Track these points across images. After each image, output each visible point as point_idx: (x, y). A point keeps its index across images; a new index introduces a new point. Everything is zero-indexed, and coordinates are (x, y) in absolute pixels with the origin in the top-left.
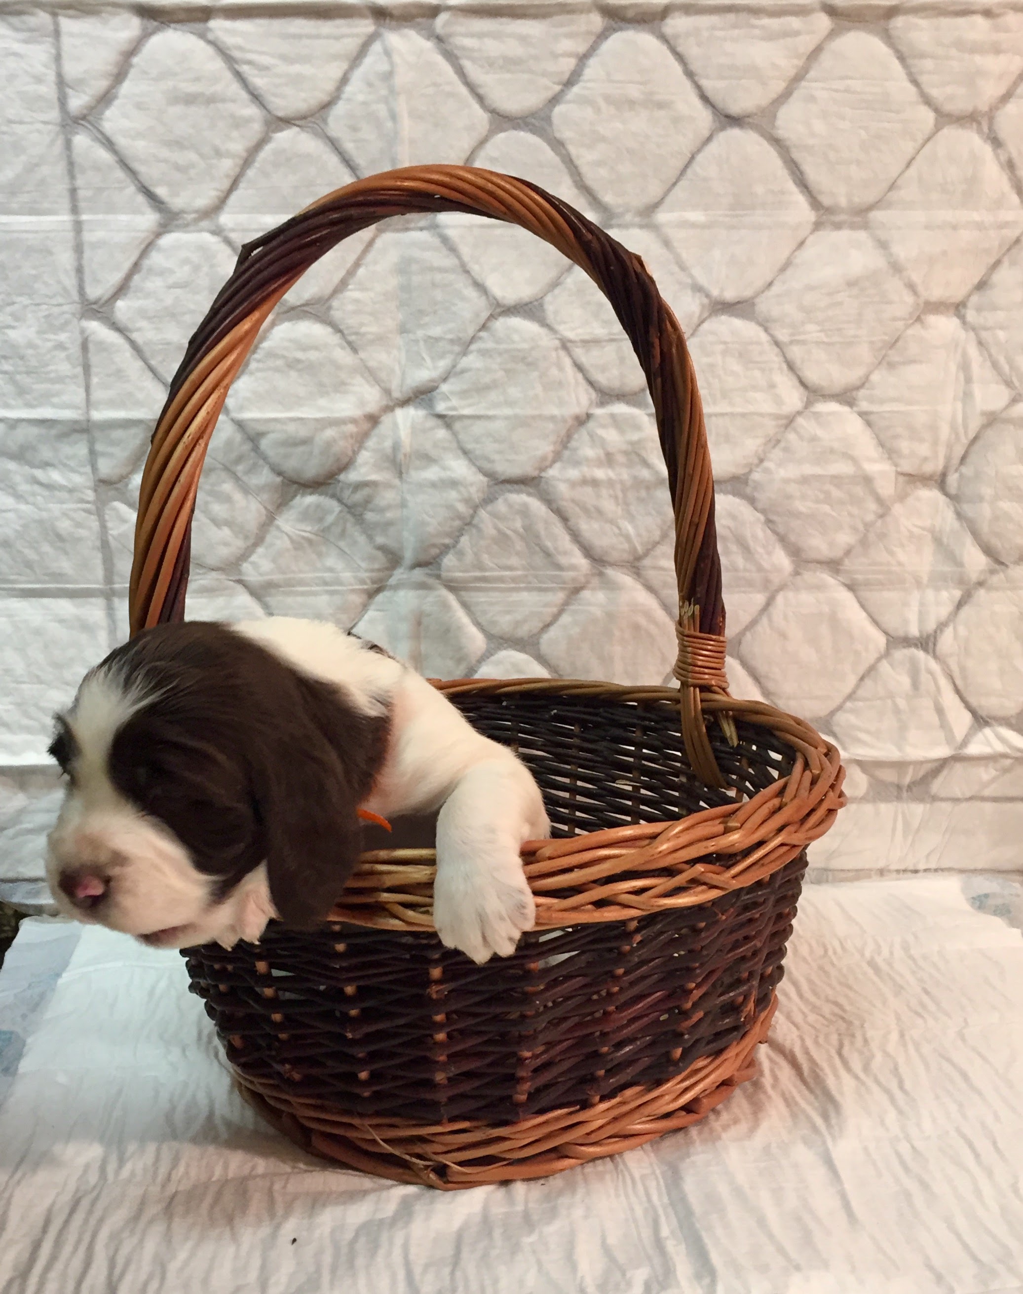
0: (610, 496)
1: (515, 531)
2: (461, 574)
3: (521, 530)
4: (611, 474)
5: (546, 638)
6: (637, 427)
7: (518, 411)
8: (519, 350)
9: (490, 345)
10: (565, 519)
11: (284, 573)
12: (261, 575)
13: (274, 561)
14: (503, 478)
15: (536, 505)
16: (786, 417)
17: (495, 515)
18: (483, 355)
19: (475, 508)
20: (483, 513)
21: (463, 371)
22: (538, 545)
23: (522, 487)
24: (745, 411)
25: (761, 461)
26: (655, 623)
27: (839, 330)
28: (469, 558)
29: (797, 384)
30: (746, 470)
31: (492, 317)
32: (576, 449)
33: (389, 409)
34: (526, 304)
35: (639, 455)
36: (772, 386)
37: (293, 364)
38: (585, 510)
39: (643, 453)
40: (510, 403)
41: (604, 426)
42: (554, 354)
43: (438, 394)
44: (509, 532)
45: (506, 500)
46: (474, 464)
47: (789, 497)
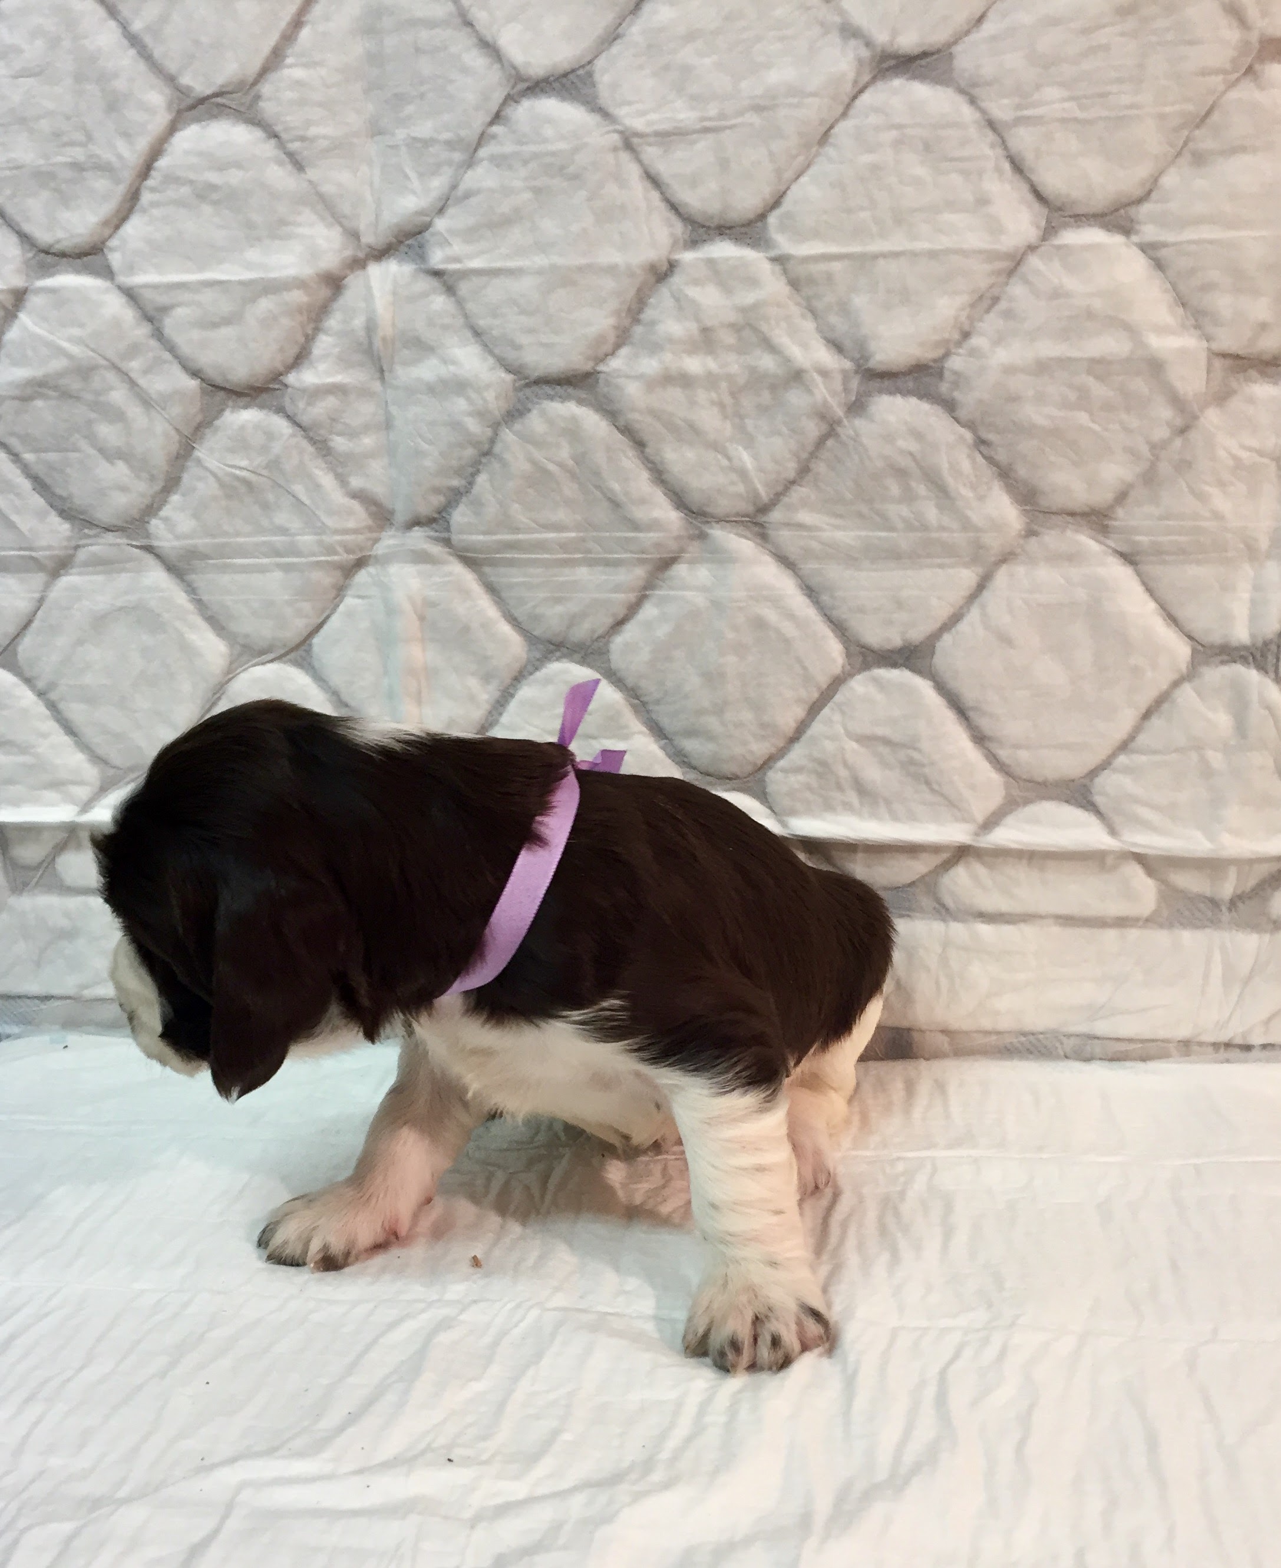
0: (713, 403)
1: (561, 465)
2: (481, 537)
3: (571, 463)
4: (712, 364)
5: (618, 641)
6: (753, 282)
7: (557, 260)
8: (553, 154)
9: (508, 148)
10: (640, 444)
11: (213, 536)
12: (177, 537)
13: (196, 516)
14: (535, 375)
15: (592, 421)
16: (1008, 256)
17: (527, 438)
18: (498, 166)
19: (496, 426)
20: (508, 435)
21: (467, 195)
22: (598, 487)
23: (570, 390)
24: (938, 247)
25: (966, 335)
26: (791, 616)
27: (1103, 95)
28: (491, 509)
29: (1030, 197)
30: (940, 352)
31: (510, 99)
32: (653, 323)
33: (358, 264)
34: (565, 75)
35: (755, 330)
36: (983, 201)
37: (205, 193)
38: (672, 427)
39: (764, 327)
40: (542, 247)
41: (696, 282)
42: (610, 158)
43: (433, 235)
44: (551, 467)
45: (543, 413)
46: (491, 353)
47: (1015, 399)
